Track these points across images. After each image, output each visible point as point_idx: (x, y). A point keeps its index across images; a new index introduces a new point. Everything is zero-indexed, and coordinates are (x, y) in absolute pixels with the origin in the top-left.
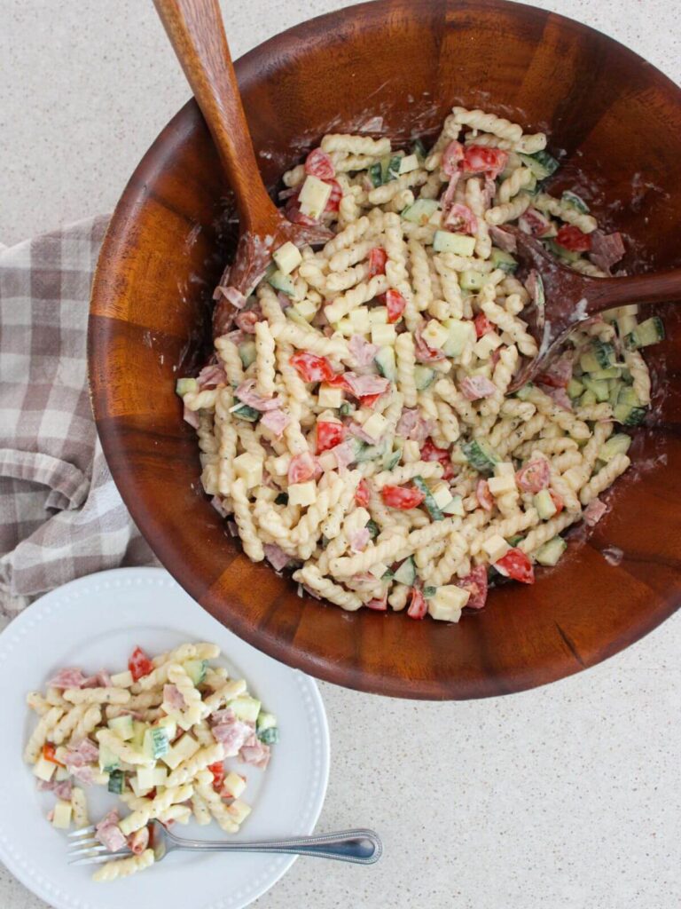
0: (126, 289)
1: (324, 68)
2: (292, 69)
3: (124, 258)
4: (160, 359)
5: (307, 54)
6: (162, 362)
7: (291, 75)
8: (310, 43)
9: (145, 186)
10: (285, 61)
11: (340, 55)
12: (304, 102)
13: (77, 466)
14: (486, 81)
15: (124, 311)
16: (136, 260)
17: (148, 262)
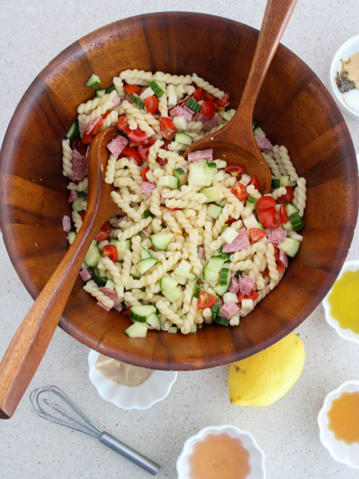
0: (100, 48)
16: (115, 44)
17: (119, 51)
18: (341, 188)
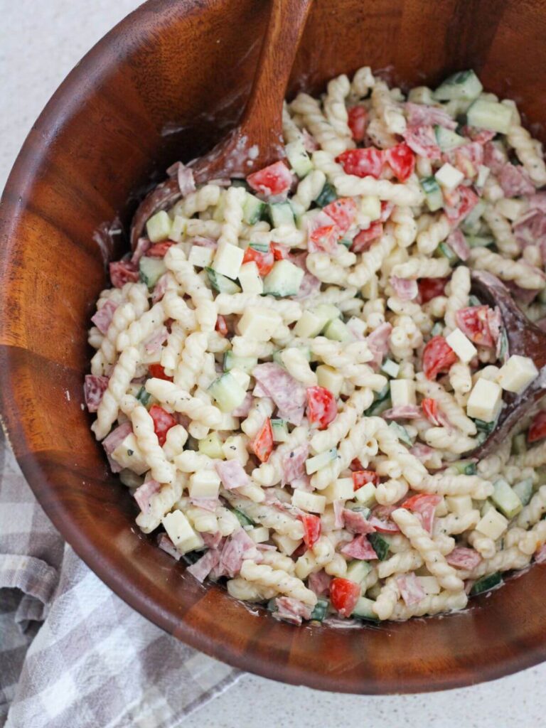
0: (19, 314)
1: (186, 39)
2: (152, 47)
3: (12, 279)
4: (66, 395)
5: (166, 28)
6: (69, 399)
7: (153, 53)
8: (166, 16)
9: (20, 198)
10: (143, 39)
11: (201, 22)
12: (169, 81)
13: (50, 564)
14: (363, 19)
15: (22, 338)
16: (24, 280)
17: (36, 282)
18: (531, 8)
